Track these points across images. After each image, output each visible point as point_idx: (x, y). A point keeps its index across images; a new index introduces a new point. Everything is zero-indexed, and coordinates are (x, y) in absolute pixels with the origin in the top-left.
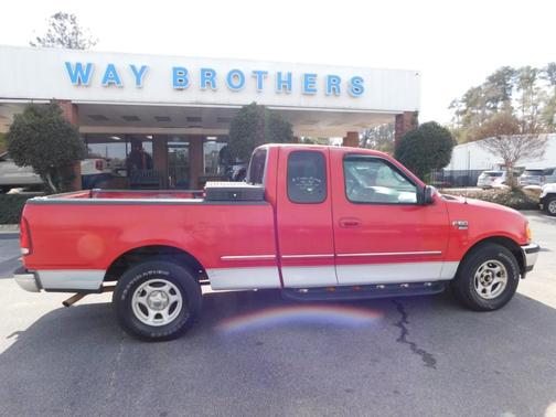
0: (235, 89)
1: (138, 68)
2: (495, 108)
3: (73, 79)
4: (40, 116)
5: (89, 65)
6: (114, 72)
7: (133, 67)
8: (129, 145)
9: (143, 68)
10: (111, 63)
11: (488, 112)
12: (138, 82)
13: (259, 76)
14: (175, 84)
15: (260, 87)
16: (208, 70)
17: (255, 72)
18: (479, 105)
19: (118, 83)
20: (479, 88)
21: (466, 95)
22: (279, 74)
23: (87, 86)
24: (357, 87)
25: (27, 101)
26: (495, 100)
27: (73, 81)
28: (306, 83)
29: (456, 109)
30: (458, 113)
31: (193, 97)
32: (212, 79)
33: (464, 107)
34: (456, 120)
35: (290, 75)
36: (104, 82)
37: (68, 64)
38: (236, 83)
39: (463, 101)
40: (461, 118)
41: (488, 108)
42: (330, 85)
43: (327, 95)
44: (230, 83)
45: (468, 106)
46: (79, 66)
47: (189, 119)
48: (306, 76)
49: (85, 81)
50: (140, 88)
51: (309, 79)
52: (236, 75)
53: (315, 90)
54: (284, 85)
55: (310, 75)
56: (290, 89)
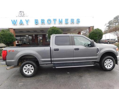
0: (49, 24)
2: (116, 25)
3: (13, 23)
5: (16, 20)
6: (22, 21)
7: (26, 20)
9: (28, 20)
10: (21, 19)
11: (114, 26)
12: (27, 23)
13: (55, 20)
14: (35, 23)
15: (55, 22)
16: (43, 19)
17: (53, 19)
18: (112, 24)
19: (23, 24)
20: (112, 21)
21: (109, 22)
22: (59, 19)
23: (16, 25)
24: (78, 21)
25: (2, 29)
26: (116, 23)
27: (13, 24)
28: (66, 21)
29: (106, 25)
30: (107, 26)
31: (40, 26)
32: (44, 21)
33: (108, 25)
34: (107, 28)
35: (62, 19)
36: (20, 24)
37: (12, 20)
38: (49, 22)
39: (108, 24)
40: (108, 27)
41: (114, 25)
42: (71, 21)
43: (71, 24)
44: (48, 22)
45: (109, 25)
46: (14, 20)
47: (41, 31)
48: (66, 19)
49: (16, 24)
50: (28, 25)
51: (67, 20)
52: (49, 20)
53: (68, 23)
54: (61, 22)
55: (67, 19)
56: (62, 23)
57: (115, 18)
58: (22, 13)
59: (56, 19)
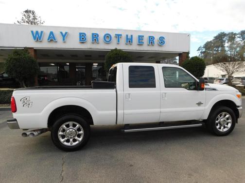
0: (108, 43)
1: (64, 33)
2: (218, 50)
3: (34, 38)
4: (20, 55)
5: (42, 32)
6: (53, 35)
8: (59, 68)
9: (66, 33)
10: (52, 31)
11: (215, 52)
12: (64, 40)
13: (118, 36)
14: (80, 40)
15: (119, 41)
16: (95, 34)
17: (116, 35)
18: (211, 49)
19: (55, 40)
20: (211, 42)
21: (205, 45)
22: (127, 36)
23: (41, 41)
24: (162, 41)
25: (13, 48)
26: (218, 47)
28: (139, 39)
30: (201, 53)
32: (97, 38)
33: (204, 50)
34: (201, 56)
35: (132, 36)
36: (48, 39)
37: (32, 32)
38: (107, 40)
39: (204, 48)
40: (203, 55)
41: (215, 50)
42: (150, 40)
43: (149, 45)
44: (105, 40)
45: (206, 49)
46: (37, 32)
47: (86, 56)
48: (139, 36)
49: (40, 39)
50: (65, 42)
51: (141, 38)
52: (107, 36)
53: (143, 43)
54: (129, 41)
55: (141, 36)
56: (132, 42)
57: (216, 38)
58: (31, 15)
59: (121, 35)
